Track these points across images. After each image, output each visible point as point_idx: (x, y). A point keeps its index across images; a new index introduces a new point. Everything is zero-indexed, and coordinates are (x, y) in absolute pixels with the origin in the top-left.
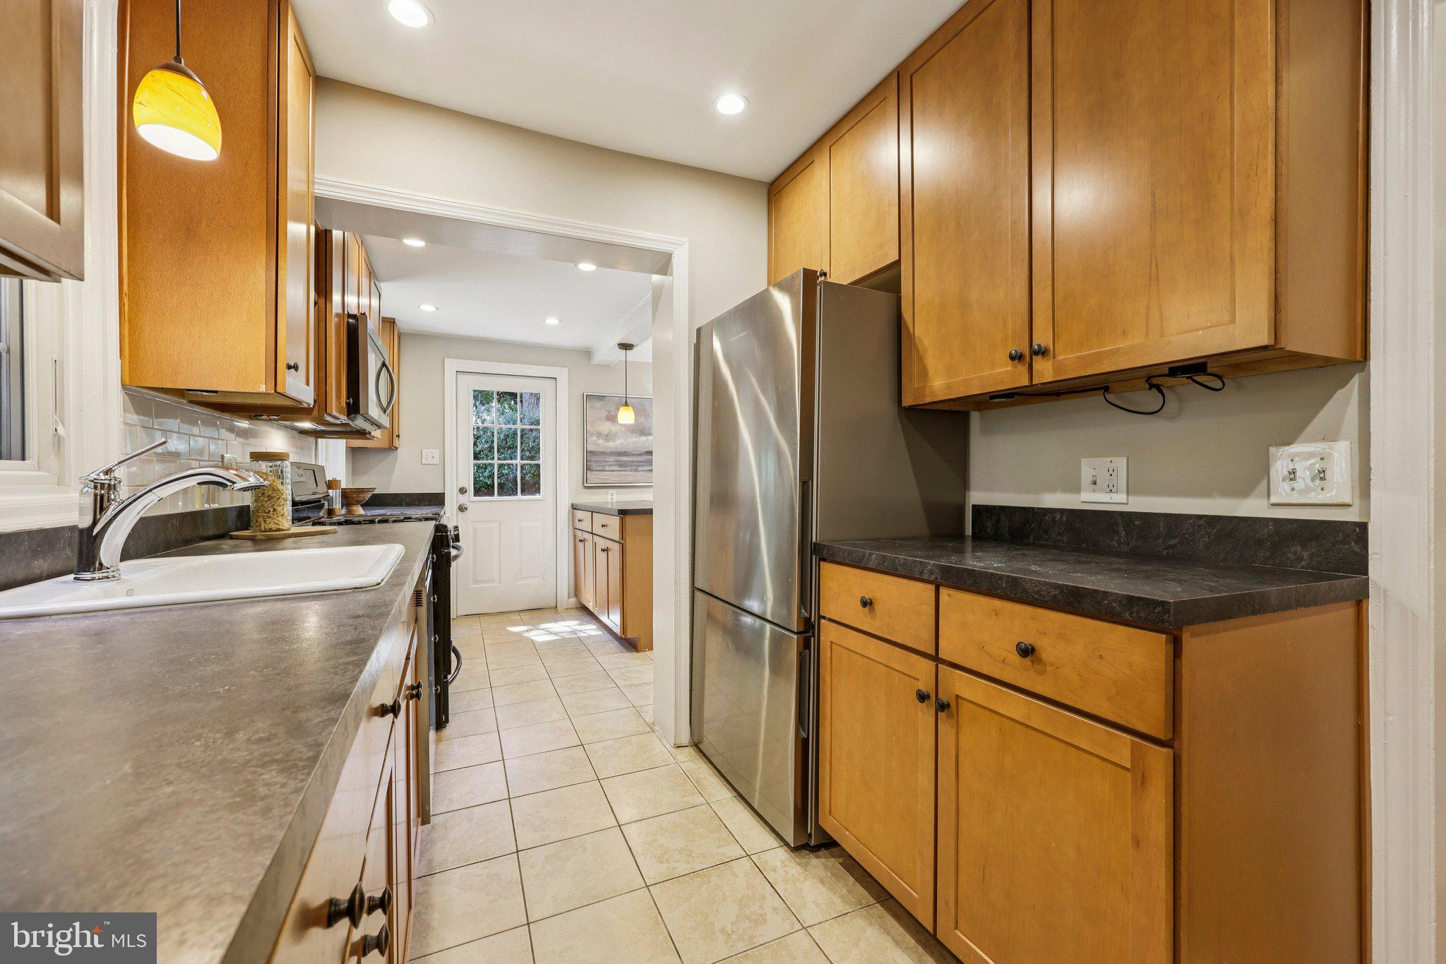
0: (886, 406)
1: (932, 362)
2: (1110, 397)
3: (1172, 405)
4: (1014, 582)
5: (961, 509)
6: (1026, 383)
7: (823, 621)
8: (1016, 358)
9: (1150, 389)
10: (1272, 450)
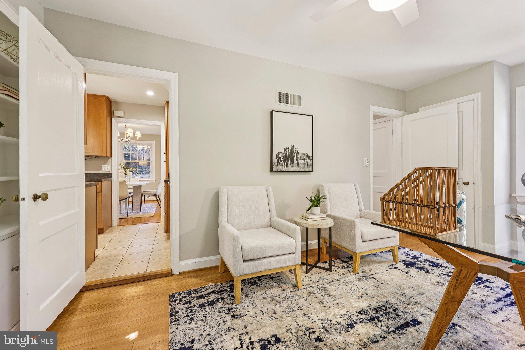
10: (103, 165)
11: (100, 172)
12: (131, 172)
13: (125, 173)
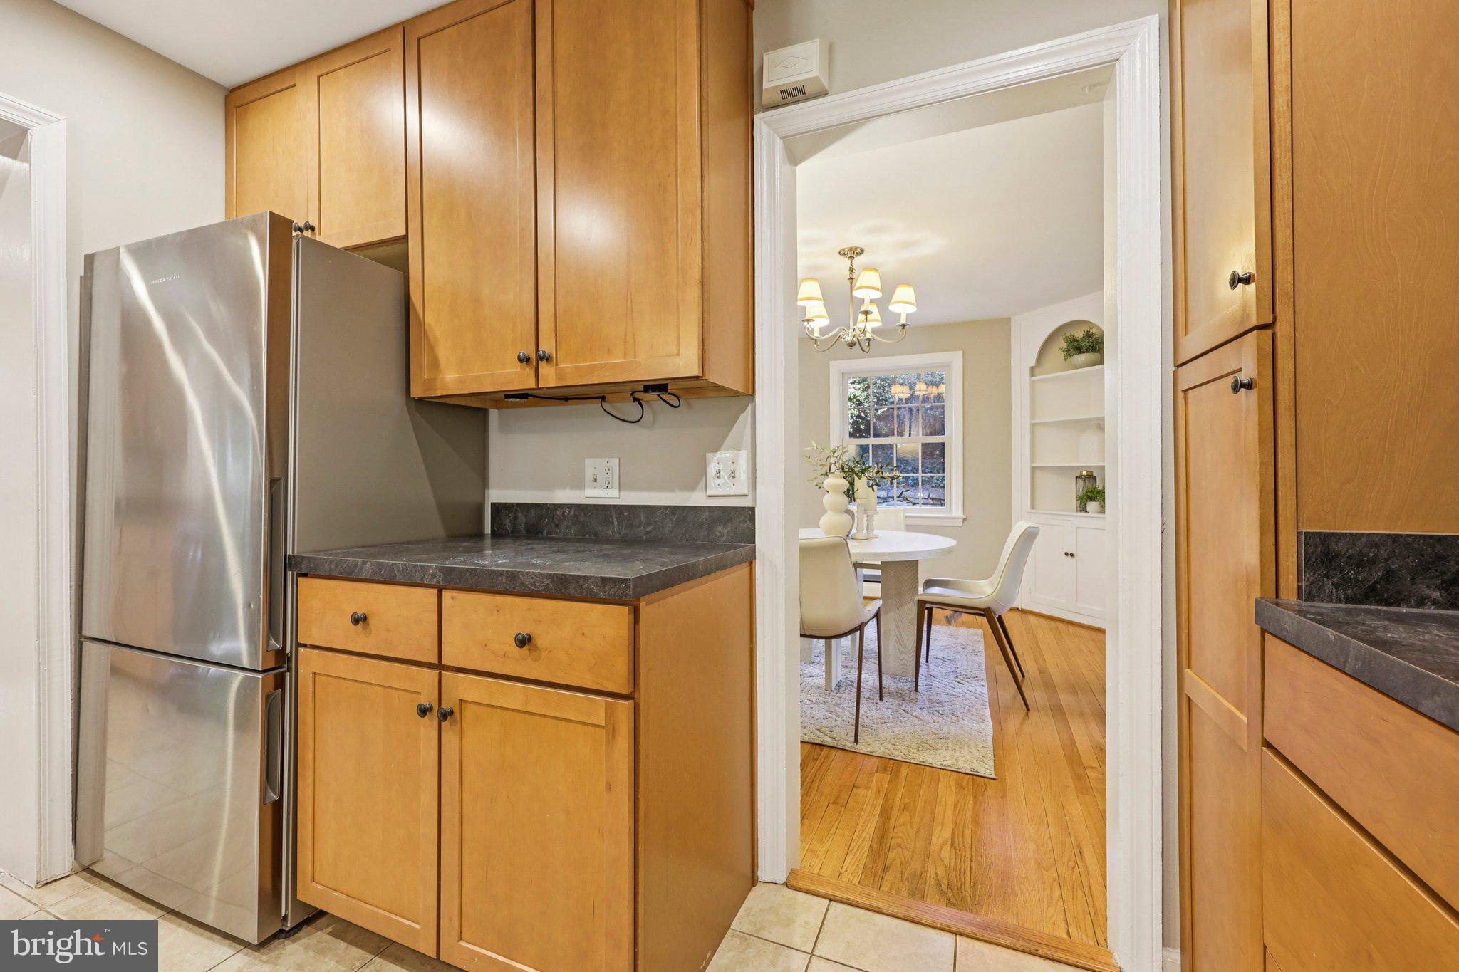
0: (393, 395)
1: (442, 352)
2: (606, 405)
3: (648, 417)
4: (513, 576)
5: (480, 508)
6: (534, 386)
7: (302, 650)
8: (524, 360)
9: (634, 402)
10: (709, 455)
11: (697, 499)
12: (872, 486)
13: (848, 490)
